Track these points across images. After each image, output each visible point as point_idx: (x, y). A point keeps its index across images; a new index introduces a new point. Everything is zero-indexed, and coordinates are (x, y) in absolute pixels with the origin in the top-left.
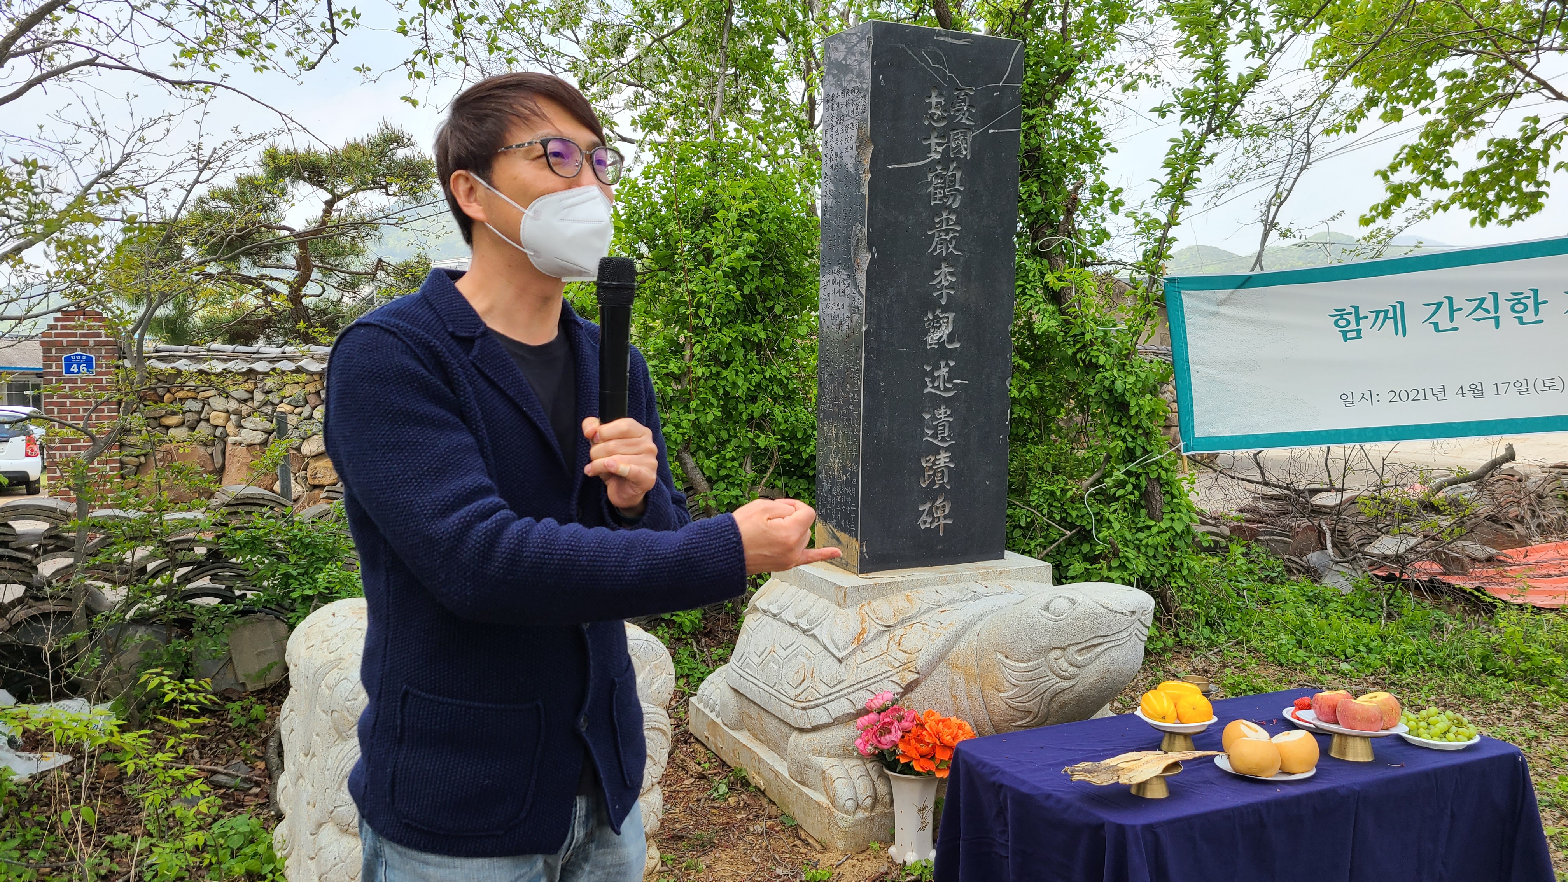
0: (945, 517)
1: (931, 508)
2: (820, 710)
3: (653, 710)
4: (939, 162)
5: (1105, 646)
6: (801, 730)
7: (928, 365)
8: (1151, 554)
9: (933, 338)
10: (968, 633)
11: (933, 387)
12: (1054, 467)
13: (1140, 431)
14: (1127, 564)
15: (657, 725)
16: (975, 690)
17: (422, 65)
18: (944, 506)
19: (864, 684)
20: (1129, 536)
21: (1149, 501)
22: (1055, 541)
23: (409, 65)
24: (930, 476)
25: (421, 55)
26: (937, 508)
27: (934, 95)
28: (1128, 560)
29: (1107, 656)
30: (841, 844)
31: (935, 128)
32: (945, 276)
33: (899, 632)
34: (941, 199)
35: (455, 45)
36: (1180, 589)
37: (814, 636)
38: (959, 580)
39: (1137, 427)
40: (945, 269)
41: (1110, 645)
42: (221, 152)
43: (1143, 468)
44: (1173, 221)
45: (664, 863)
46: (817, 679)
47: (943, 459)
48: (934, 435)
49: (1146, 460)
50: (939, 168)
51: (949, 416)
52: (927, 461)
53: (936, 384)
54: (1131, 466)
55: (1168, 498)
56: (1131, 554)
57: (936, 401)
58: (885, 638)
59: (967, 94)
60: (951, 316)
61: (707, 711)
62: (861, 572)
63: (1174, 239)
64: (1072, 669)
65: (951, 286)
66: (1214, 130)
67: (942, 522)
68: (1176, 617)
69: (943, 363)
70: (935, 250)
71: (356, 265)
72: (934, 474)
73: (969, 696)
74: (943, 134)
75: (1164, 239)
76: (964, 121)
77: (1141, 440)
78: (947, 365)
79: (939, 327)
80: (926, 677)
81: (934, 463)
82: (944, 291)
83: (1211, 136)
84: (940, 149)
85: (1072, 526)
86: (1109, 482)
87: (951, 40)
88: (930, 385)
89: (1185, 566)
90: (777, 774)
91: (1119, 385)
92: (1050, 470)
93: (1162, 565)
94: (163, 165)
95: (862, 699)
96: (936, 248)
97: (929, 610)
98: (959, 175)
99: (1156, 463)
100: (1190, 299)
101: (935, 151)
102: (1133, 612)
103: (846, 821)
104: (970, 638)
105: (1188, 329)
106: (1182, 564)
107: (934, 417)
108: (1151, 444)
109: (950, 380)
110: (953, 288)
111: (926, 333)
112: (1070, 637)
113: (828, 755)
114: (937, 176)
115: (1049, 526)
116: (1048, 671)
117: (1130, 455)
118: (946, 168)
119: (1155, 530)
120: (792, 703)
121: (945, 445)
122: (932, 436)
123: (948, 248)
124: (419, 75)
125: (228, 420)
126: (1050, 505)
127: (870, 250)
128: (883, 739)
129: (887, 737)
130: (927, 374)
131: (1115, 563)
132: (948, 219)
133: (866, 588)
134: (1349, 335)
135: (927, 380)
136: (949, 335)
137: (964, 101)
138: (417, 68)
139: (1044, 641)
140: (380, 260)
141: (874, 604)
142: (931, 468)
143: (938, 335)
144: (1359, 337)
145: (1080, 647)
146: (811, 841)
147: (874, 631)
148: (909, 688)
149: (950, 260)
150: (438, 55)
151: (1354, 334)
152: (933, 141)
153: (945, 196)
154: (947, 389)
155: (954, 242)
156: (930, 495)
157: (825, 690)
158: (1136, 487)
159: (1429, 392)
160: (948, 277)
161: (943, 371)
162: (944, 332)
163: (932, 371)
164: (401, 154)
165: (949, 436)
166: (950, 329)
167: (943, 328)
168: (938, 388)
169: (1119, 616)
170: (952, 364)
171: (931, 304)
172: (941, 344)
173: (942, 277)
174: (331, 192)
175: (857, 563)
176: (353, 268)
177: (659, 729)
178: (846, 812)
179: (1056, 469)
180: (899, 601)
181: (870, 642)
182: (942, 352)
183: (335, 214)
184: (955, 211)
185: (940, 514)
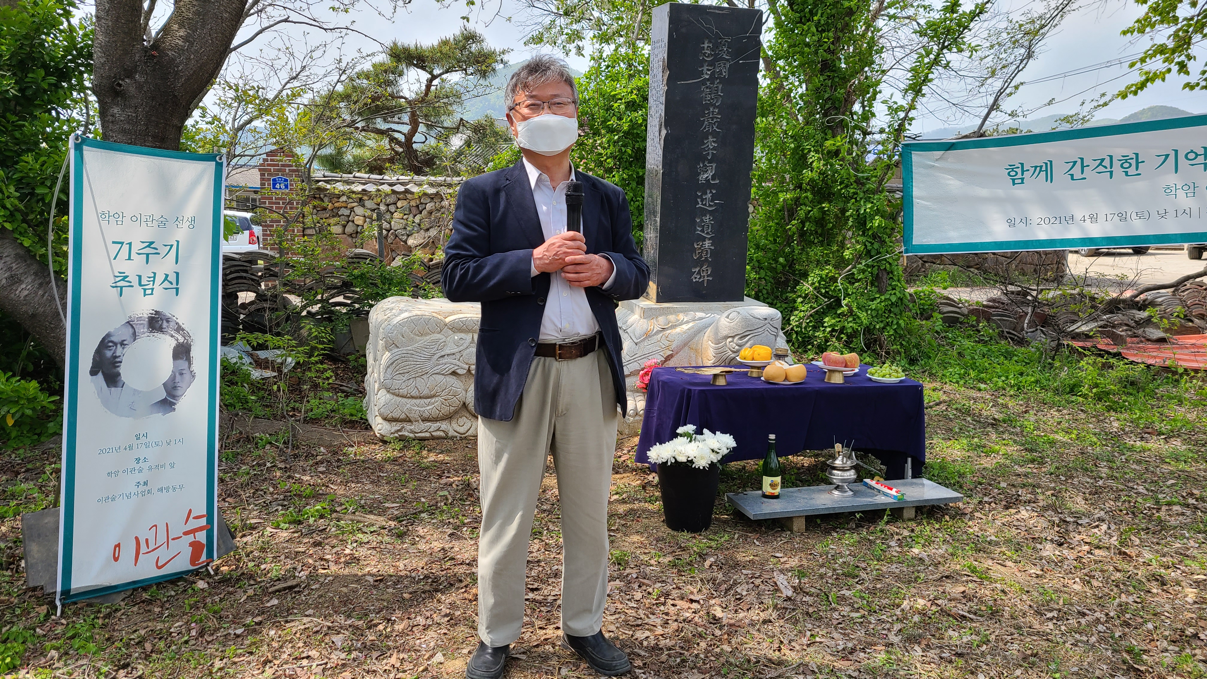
0: (708, 276)
1: (699, 271)
4: (708, 80)
5: (751, 336)
7: (699, 192)
8: (874, 314)
9: (703, 177)
10: (701, 332)
11: (702, 204)
14: (858, 319)
16: (700, 361)
18: (707, 270)
20: (861, 303)
21: (879, 283)
22: (820, 305)
24: (699, 253)
26: (703, 271)
27: (706, 42)
28: (859, 317)
31: (706, 61)
32: (711, 143)
33: (668, 331)
34: (709, 101)
40: (711, 139)
43: (877, 262)
44: (912, 107)
47: (707, 244)
48: (703, 231)
49: (879, 257)
50: (708, 83)
51: (711, 220)
52: (698, 245)
53: (704, 203)
54: (870, 261)
55: (891, 281)
56: (861, 314)
57: (704, 212)
58: (660, 335)
59: (726, 41)
60: (714, 165)
62: (657, 302)
63: (912, 119)
64: (737, 347)
65: (714, 148)
66: (947, 47)
67: (706, 278)
68: (888, 353)
69: (708, 192)
70: (705, 129)
71: (448, 122)
72: (702, 252)
74: (712, 64)
75: (904, 119)
76: (724, 56)
78: (711, 192)
79: (706, 171)
80: (677, 353)
81: (702, 246)
82: (710, 152)
83: (945, 51)
84: (709, 73)
86: (855, 270)
87: (717, 13)
88: (700, 203)
89: (895, 322)
93: (881, 321)
95: (643, 362)
96: (705, 127)
97: (687, 321)
98: (720, 87)
100: (916, 157)
101: (706, 74)
102: (766, 319)
103: (629, 420)
104: (701, 335)
105: (914, 176)
106: (893, 321)
107: (702, 221)
108: (883, 248)
109: (712, 201)
110: (715, 150)
111: (699, 174)
112: (736, 331)
114: (707, 88)
115: (817, 296)
116: (727, 349)
118: (713, 83)
119: (879, 300)
121: (709, 236)
122: (701, 231)
123: (713, 128)
124: (472, 3)
126: (819, 283)
127: (666, 128)
130: (698, 197)
131: (850, 319)
132: (713, 112)
133: (655, 309)
134: (1016, 181)
135: (699, 200)
136: (712, 176)
137: (724, 45)
139: (725, 333)
140: (462, 119)
141: (659, 318)
142: (700, 248)
143: (706, 175)
144: (1022, 183)
145: (740, 336)
147: (655, 330)
148: (668, 358)
149: (714, 134)
151: (1020, 181)
152: (705, 68)
153: (712, 99)
154: (710, 206)
155: (716, 124)
156: (699, 263)
159: (1063, 219)
160: (713, 144)
161: (709, 195)
162: (709, 174)
163: (702, 195)
164: (474, 48)
165: (711, 231)
166: (713, 172)
167: (709, 172)
168: (705, 205)
169: (759, 320)
170: (714, 192)
171: (704, 159)
172: (707, 180)
173: (709, 143)
174: (431, 73)
175: (655, 296)
176: (445, 125)
180: (673, 317)
181: (653, 336)
182: (708, 185)
183: (433, 88)
184: (717, 107)
185: (705, 274)
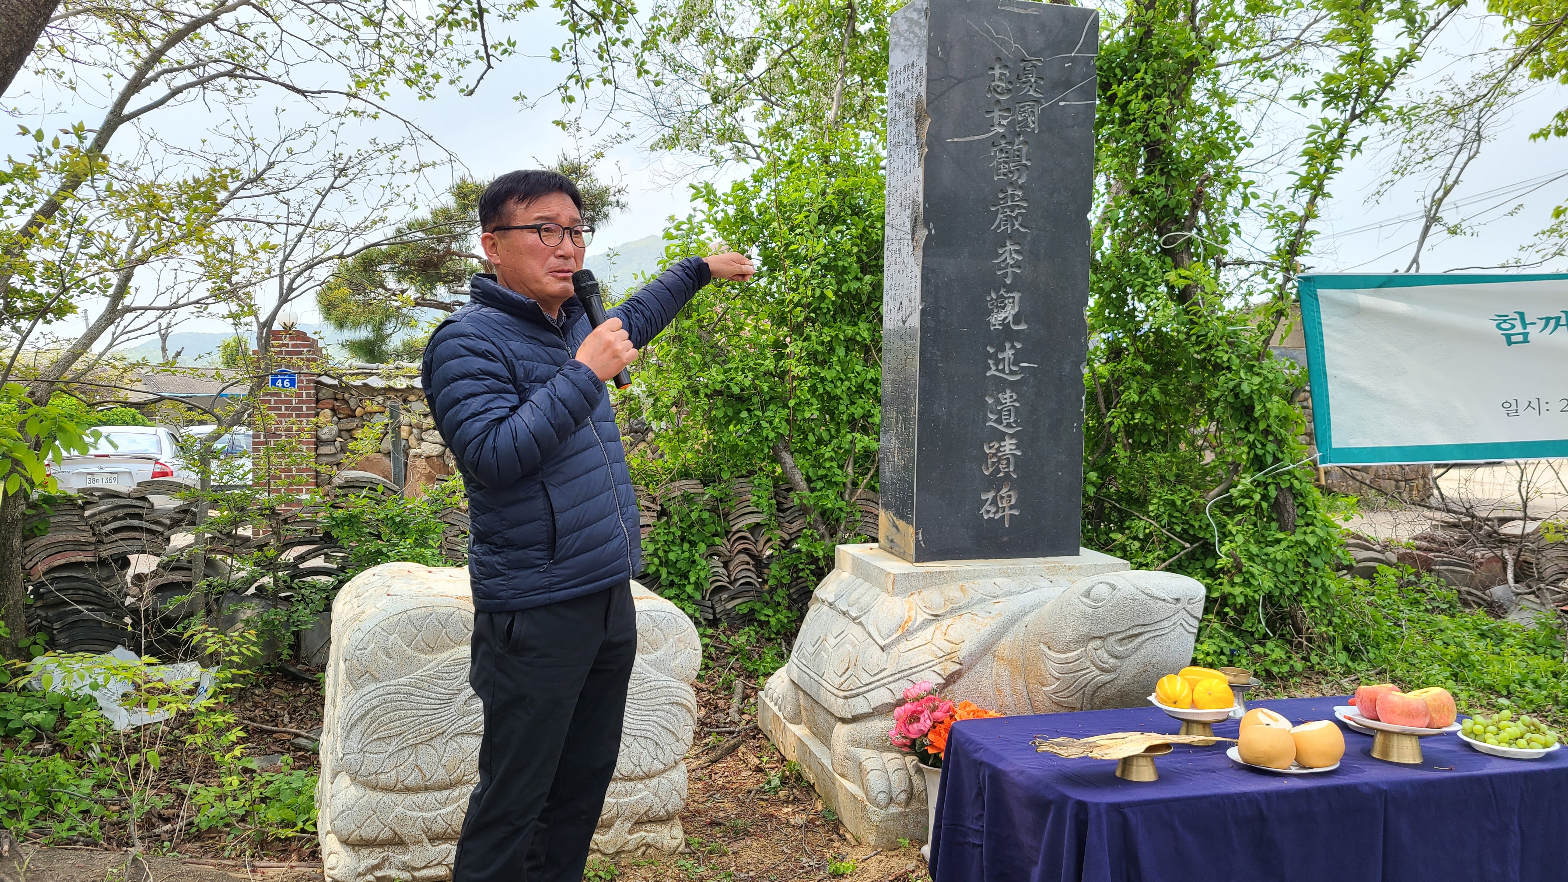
0: (1012, 508)
1: (995, 498)
2: (860, 699)
3: (676, 685)
4: (1003, 136)
5: (1146, 636)
6: (844, 721)
7: (992, 346)
8: (1280, 568)
9: (997, 319)
10: (1017, 625)
11: (997, 370)
12: (1177, 476)
13: (1271, 438)
14: (1251, 580)
15: (680, 700)
16: (1020, 684)
17: (574, 90)
18: (1010, 496)
19: (905, 673)
20: (1254, 549)
21: (1280, 514)
22: (1176, 554)
23: (562, 90)
24: (993, 463)
25: (573, 80)
26: (1002, 498)
27: (998, 65)
28: (1253, 576)
29: (1149, 647)
30: (872, 839)
31: (998, 101)
32: (1010, 254)
33: (947, 622)
34: (1005, 175)
35: (604, 69)
36: (1312, 609)
37: (860, 623)
38: (1022, 573)
39: (1267, 432)
40: (1010, 246)
41: (1151, 635)
42: (356, 161)
43: (1274, 477)
44: (1311, 214)
45: (688, 845)
46: (859, 667)
47: (1009, 446)
48: (999, 421)
49: (1277, 469)
50: (1003, 142)
51: (1015, 401)
52: (991, 448)
53: (1000, 367)
54: (1259, 476)
55: (1301, 510)
56: (1256, 570)
57: (1001, 385)
58: (932, 628)
59: (1034, 66)
60: (1017, 295)
61: (771, 705)
62: (917, 561)
63: (1312, 233)
64: (1112, 661)
65: (1017, 264)
67: (1008, 512)
68: (1309, 640)
69: (1008, 345)
70: (999, 227)
72: (999, 462)
73: (1014, 690)
74: (1009, 106)
75: (1300, 232)
76: (1031, 93)
77: (1271, 447)
78: (1013, 347)
79: (1003, 308)
80: (970, 668)
81: (998, 450)
82: (1010, 270)
84: (1004, 122)
85: (1193, 539)
86: (1234, 492)
87: (1016, 10)
88: (994, 368)
89: (1319, 584)
90: (822, 766)
91: (1246, 388)
92: (1173, 479)
93: (1293, 583)
94: (303, 172)
95: (900, 689)
96: (999, 224)
97: (982, 601)
98: (1025, 149)
99: (1289, 472)
100: (1327, 299)
101: (999, 124)
102: (1178, 600)
103: (877, 815)
104: (1019, 629)
105: (1325, 330)
106: (1315, 583)
107: (998, 402)
108: (1282, 452)
109: (1016, 363)
110: (1019, 267)
111: (990, 313)
112: (1110, 625)
113: (867, 746)
114: (1001, 150)
115: (1170, 538)
116: (1088, 663)
117: (1258, 463)
118: (1011, 143)
119: (1284, 544)
120: (836, 691)
121: (1011, 431)
122: (996, 421)
123: (1013, 225)
124: (571, 99)
125: (411, 433)
126: (1170, 516)
127: (927, 226)
128: (910, 728)
129: (915, 725)
130: (990, 356)
131: (1238, 579)
132: (1012, 195)
135: (990, 362)
136: (1015, 316)
137: (1031, 73)
138: (569, 93)
139: (1082, 629)
141: (925, 593)
142: (995, 455)
143: (1003, 315)
145: (1120, 636)
146: (848, 836)
147: (920, 620)
148: (951, 679)
149: (1015, 237)
150: (589, 80)
152: (997, 114)
153: (1010, 172)
154: (1012, 373)
155: (1020, 218)
156: (994, 483)
157: (866, 679)
158: (1265, 497)
160: (1014, 256)
161: (1009, 354)
162: (1009, 312)
163: (996, 353)
165: (1015, 422)
166: (1017, 310)
167: (1008, 308)
168: (1003, 371)
169: (1160, 603)
170: (1019, 346)
171: (997, 284)
172: (1006, 325)
173: (1007, 254)
175: (912, 550)
177: (682, 704)
178: (878, 805)
179: (1180, 478)
180: (953, 591)
181: (916, 630)
182: (1007, 333)
184: (1021, 187)
185: (1005, 504)
